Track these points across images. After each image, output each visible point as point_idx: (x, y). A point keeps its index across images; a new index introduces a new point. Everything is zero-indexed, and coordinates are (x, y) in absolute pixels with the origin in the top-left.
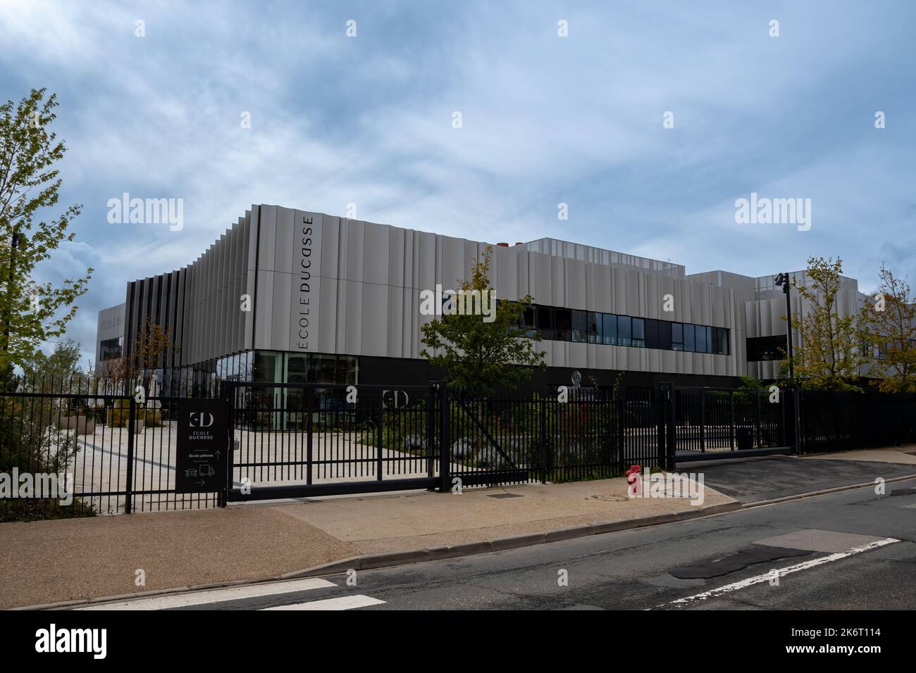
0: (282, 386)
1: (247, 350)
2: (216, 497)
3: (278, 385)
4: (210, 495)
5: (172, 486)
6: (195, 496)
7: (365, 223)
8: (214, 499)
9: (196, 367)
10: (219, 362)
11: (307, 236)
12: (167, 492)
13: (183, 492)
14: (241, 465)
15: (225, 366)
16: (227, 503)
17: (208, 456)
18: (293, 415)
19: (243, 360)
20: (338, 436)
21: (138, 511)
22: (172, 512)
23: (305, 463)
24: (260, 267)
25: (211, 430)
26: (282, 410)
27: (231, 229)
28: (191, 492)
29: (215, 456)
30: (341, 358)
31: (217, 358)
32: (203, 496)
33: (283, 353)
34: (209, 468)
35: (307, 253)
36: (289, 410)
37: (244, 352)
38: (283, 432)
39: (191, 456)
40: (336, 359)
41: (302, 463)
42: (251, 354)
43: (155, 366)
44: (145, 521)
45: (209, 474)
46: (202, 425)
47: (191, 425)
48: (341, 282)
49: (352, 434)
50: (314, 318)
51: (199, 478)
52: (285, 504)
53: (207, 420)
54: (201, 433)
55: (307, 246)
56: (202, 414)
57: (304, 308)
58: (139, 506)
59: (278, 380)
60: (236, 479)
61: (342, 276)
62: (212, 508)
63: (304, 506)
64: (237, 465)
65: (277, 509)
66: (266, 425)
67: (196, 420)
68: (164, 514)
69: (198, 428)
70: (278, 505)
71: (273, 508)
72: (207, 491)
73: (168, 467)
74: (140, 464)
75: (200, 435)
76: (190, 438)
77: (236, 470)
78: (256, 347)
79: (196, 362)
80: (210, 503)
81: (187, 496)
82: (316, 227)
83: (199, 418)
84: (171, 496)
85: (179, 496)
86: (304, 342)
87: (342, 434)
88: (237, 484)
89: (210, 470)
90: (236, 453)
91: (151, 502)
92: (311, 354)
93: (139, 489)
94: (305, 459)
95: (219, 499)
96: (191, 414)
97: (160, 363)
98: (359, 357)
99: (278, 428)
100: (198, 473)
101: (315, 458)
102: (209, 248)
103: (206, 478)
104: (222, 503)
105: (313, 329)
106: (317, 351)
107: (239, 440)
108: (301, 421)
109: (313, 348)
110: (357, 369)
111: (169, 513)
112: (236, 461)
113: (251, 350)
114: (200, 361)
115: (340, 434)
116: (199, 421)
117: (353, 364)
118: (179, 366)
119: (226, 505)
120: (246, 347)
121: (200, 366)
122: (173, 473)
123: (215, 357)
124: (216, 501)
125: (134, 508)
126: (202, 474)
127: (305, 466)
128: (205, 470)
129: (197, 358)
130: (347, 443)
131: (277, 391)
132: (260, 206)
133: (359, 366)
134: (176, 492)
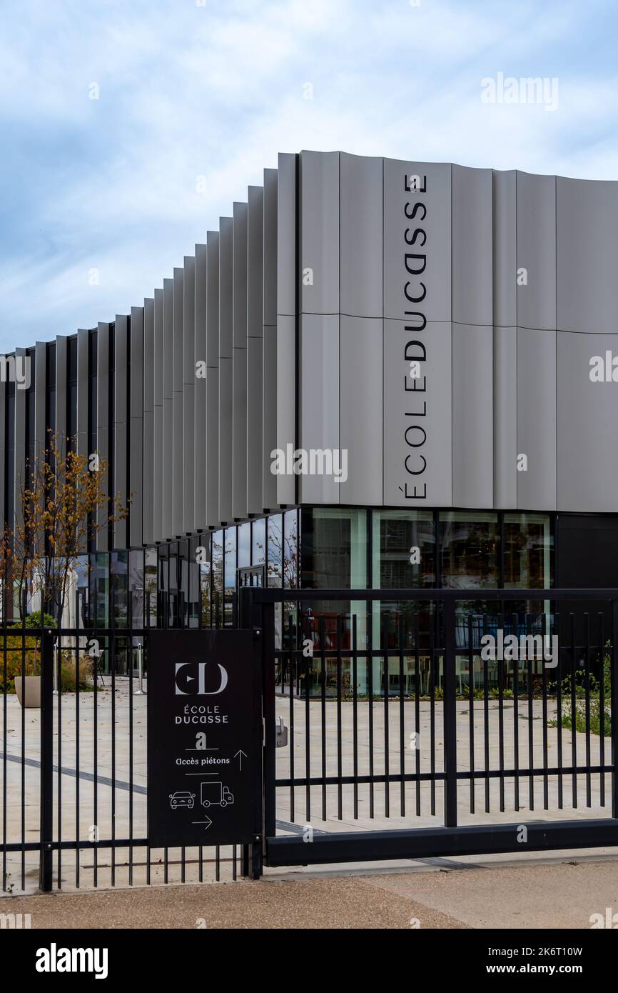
0: (367, 595)
1: (283, 507)
2: (239, 856)
3: (358, 595)
4: (227, 851)
5: (141, 832)
6: (192, 852)
7: (557, 179)
8: (235, 860)
9: (164, 551)
10: (217, 537)
11: (416, 223)
12: (130, 843)
13: (166, 844)
14: (291, 783)
15: (231, 546)
16: (264, 868)
17: (220, 761)
18: (394, 661)
19: (275, 532)
20: (501, 708)
21: (69, 886)
22: (143, 890)
23: (439, 776)
24: (305, 307)
25: (223, 702)
26: (369, 654)
27: (231, 215)
28: (183, 843)
29: (235, 761)
30: (508, 519)
31: (212, 528)
32: (209, 851)
33: (369, 510)
34: (222, 789)
35: (416, 264)
36: (384, 653)
37: (276, 512)
38: (371, 698)
39: (180, 762)
40: (495, 520)
41: (432, 777)
42: (292, 515)
43: (70, 552)
44: (85, 910)
45: (223, 803)
46: (202, 691)
47: (178, 692)
48: (502, 332)
49: (534, 702)
50: (438, 424)
51: (199, 812)
52: (395, 873)
53: (213, 681)
54: (203, 709)
55: (416, 249)
56: (202, 666)
57: (415, 403)
58: (68, 876)
59: (357, 581)
60: (282, 814)
61: (506, 317)
62: (230, 880)
63: (442, 878)
64: (283, 783)
65: (379, 883)
66: (331, 683)
67: (189, 679)
68: (124, 893)
69: (194, 699)
70: (379, 873)
71: (368, 881)
72: (218, 842)
73: (131, 788)
74: (68, 781)
75: (199, 715)
76: (178, 720)
77: (282, 794)
78: (306, 499)
79: (163, 539)
80: (226, 868)
81: (175, 853)
82: (438, 202)
83: (196, 675)
84: (140, 853)
85: (158, 853)
86: (416, 483)
87: (511, 703)
88: (285, 826)
89: (223, 793)
90: (282, 753)
91: (96, 867)
92: (436, 511)
93: (68, 836)
94: (440, 768)
95: (245, 859)
96: (178, 666)
97: (82, 542)
98: (552, 515)
99: (362, 690)
100: (197, 799)
101: (462, 765)
102: (182, 266)
103: (215, 811)
104: (251, 869)
105: (438, 451)
106: (449, 505)
107: (287, 724)
108: (413, 672)
109: (440, 497)
110: (547, 541)
111: (135, 892)
112: (282, 772)
113: (291, 508)
114: (173, 536)
115: (506, 703)
116: (196, 683)
117: (536, 531)
118: (123, 547)
119: (261, 872)
120: (280, 501)
121: (174, 549)
122: (141, 800)
123: (207, 524)
124: (239, 864)
125: (59, 881)
126: (207, 804)
127: (440, 784)
128: (213, 794)
129: (165, 527)
130: (523, 724)
131: (357, 608)
132: (297, 156)
133: (552, 533)
134: (149, 843)
